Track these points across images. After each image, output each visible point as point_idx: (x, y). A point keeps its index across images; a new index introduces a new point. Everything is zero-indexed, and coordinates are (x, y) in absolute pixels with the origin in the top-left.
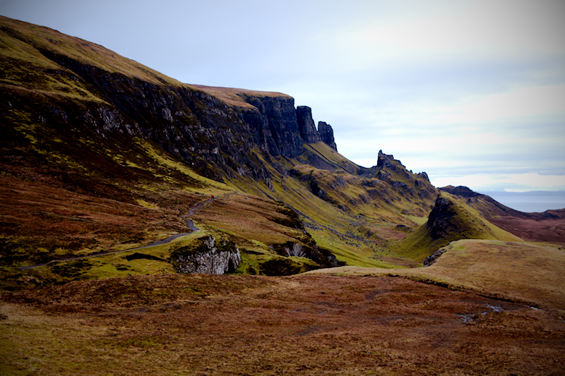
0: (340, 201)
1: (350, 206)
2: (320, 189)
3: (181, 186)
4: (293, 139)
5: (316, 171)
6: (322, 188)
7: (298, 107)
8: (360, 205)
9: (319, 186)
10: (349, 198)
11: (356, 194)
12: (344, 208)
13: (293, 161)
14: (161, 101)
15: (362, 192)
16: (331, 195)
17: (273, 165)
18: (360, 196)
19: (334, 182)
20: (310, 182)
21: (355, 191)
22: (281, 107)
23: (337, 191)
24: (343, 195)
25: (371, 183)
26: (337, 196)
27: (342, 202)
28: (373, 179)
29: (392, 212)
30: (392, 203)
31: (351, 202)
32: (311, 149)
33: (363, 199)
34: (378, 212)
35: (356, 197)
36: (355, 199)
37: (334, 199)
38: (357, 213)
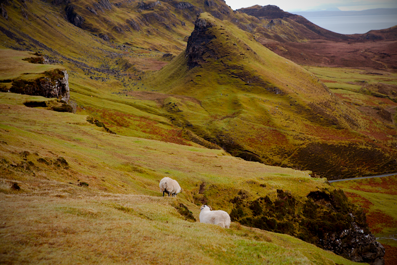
0: (102, 29)
1: (114, 34)
2: (76, 15)
6: (79, 14)
8: (126, 33)
9: (75, 11)
10: (113, 25)
11: (122, 19)
12: (107, 36)
15: (133, 16)
18: (128, 21)
19: (94, 5)
20: (65, 7)
21: (123, 16)
23: (98, 16)
24: (106, 21)
25: (149, 5)
26: (98, 22)
27: (104, 30)
31: (117, 29)
33: (132, 25)
34: (149, 41)
35: (122, 23)
36: (121, 25)
37: (94, 27)
38: (121, 42)
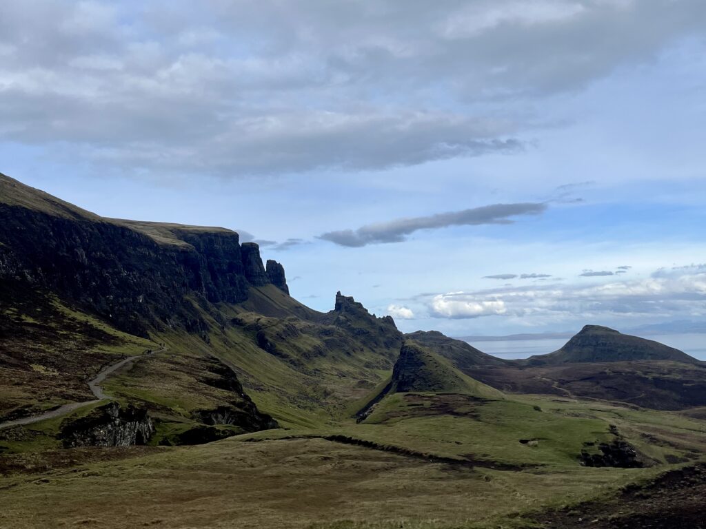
0: (292, 355)
1: (304, 360)
2: (267, 341)
3: (91, 344)
4: (237, 281)
5: (264, 319)
6: (270, 340)
7: (243, 244)
8: (315, 359)
9: (267, 337)
10: (302, 351)
11: (310, 345)
12: (297, 362)
13: (237, 308)
14: (74, 240)
15: (317, 342)
16: (281, 348)
17: (211, 314)
18: (315, 347)
19: (284, 331)
20: (257, 333)
21: (310, 342)
22: (223, 244)
23: (288, 342)
24: (295, 347)
25: (329, 331)
26: (288, 348)
27: (294, 356)
28: (330, 326)
29: (353, 365)
30: (353, 354)
31: (307, 355)
32: (258, 293)
33: (319, 353)
34: (336, 367)
35: (310, 348)
36: (309, 351)
37: (284, 353)
38: (310, 367)
